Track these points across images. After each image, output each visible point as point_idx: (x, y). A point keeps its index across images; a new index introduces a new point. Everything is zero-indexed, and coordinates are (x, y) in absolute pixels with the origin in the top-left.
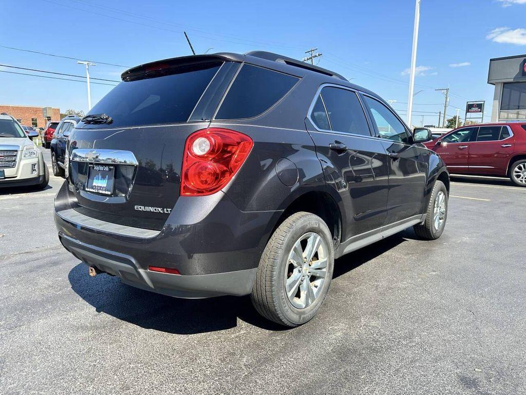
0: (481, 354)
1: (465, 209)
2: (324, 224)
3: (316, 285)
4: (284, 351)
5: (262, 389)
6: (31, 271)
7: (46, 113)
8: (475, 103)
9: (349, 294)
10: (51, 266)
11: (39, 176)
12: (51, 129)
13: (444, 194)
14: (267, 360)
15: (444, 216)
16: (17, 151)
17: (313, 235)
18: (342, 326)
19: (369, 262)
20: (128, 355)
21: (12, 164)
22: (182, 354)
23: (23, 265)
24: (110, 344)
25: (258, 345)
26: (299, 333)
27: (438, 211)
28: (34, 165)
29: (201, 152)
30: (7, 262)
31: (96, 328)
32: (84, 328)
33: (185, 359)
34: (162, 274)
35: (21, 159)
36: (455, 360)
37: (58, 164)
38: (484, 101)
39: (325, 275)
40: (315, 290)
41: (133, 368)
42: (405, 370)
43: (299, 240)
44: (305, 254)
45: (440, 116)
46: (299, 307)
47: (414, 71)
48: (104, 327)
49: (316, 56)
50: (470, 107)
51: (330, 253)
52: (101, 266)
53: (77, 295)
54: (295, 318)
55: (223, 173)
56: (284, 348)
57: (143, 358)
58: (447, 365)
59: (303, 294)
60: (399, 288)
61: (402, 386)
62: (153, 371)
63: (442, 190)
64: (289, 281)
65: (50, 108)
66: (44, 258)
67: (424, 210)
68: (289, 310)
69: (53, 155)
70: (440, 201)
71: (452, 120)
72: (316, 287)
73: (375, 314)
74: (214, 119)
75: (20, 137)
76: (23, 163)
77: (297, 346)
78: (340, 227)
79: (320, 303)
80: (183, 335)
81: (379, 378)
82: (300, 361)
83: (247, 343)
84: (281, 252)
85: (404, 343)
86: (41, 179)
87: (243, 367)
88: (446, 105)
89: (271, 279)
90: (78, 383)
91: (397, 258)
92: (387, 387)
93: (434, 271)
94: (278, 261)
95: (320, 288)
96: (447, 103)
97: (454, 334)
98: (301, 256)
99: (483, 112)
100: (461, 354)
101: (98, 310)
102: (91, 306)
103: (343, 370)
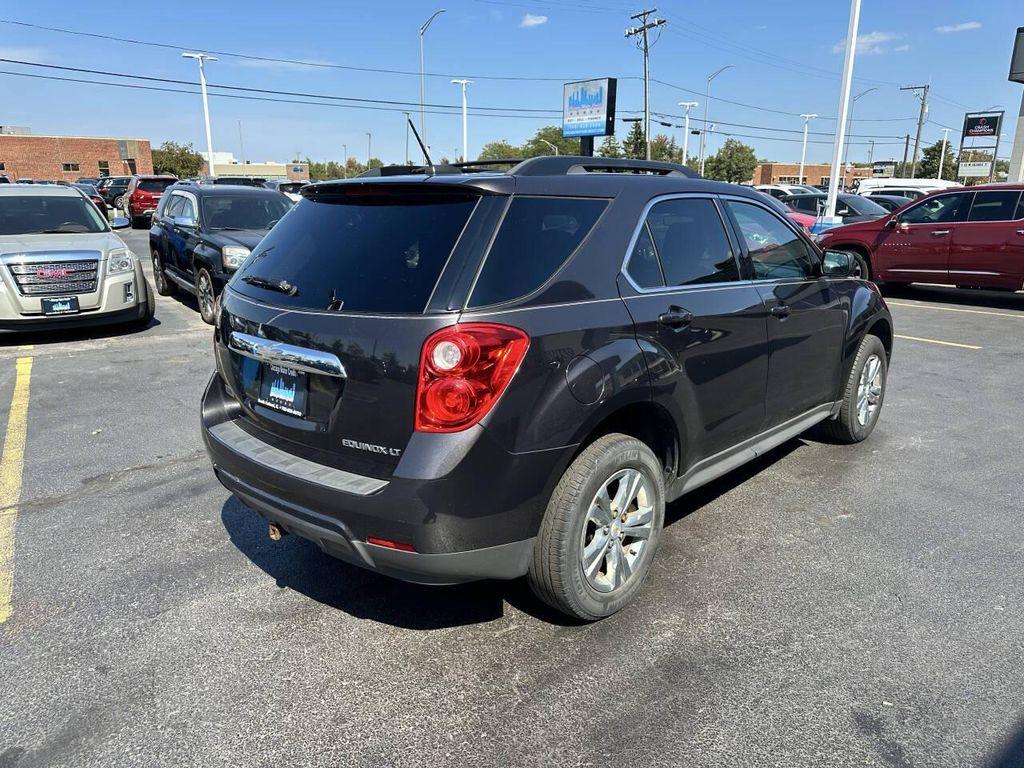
0: (898, 675)
1: (928, 370)
2: (648, 453)
3: (634, 550)
4: (580, 663)
5: (544, 726)
6: (160, 506)
7: (126, 151)
8: (981, 116)
9: (691, 558)
10: (189, 497)
11: (138, 305)
12: (140, 192)
13: (880, 358)
14: (552, 678)
15: (878, 399)
16: (97, 261)
17: (628, 473)
18: (674, 619)
19: (732, 492)
20: (337, 665)
21: (90, 285)
22: (419, 663)
23: (145, 493)
24: (309, 645)
25: (538, 652)
26: (604, 631)
27: (867, 392)
28: (127, 286)
29: (447, 364)
30: (115, 487)
31: (280, 616)
32: (263, 616)
33: (425, 673)
34: (388, 548)
35: (105, 276)
36: (854, 686)
37: (165, 274)
38: (1003, 112)
39: (648, 535)
40: (631, 560)
41: (347, 688)
42: (770, 702)
43: (605, 485)
44: (615, 505)
45: (907, 143)
46: (604, 589)
47: (854, 43)
48: (294, 615)
49: (653, 25)
50: (971, 126)
51: (657, 499)
52: (290, 527)
53: (242, 554)
54: (597, 607)
55: (481, 394)
56: (579, 657)
57: (361, 671)
58: (840, 694)
59: (611, 567)
60: (779, 548)
61: (763, 728)
62: (378, 693)
63: (876, 353)
64: (588, 551)
65: (132, 142)
66: (175, 478)
67: (839, 394)
68: (589, 598)
69: (154, 257)
70: (870, 374)
71: (933, 149)
72: (634, 554)
73: (730, 598)
74: (466, 308)
75: (99, 231)
76: (109, 282)
77: (599, 655)
78: (676, 451)
79: (639, 581)
80: (418, 632)
81: (726, 714)
82: (603, 681)
83: (520, 647)
84: (573, 509)
85: (774, 652)
86: (141, 309)
87: (516, 690)
88: (921, 120)
89: (559, 553)
90: (270, 711)
91: (783, 484)
92: (737, 729)
93: (845, 512)
94: (570, 524)
95: (641, 555)
96: (924, 117)
97: (859, 637)
98: (608, 511)
99: (998, 135)
100: (866, 676)
101: (281, 584)
102: (267, 576)
103: (671, 698)
